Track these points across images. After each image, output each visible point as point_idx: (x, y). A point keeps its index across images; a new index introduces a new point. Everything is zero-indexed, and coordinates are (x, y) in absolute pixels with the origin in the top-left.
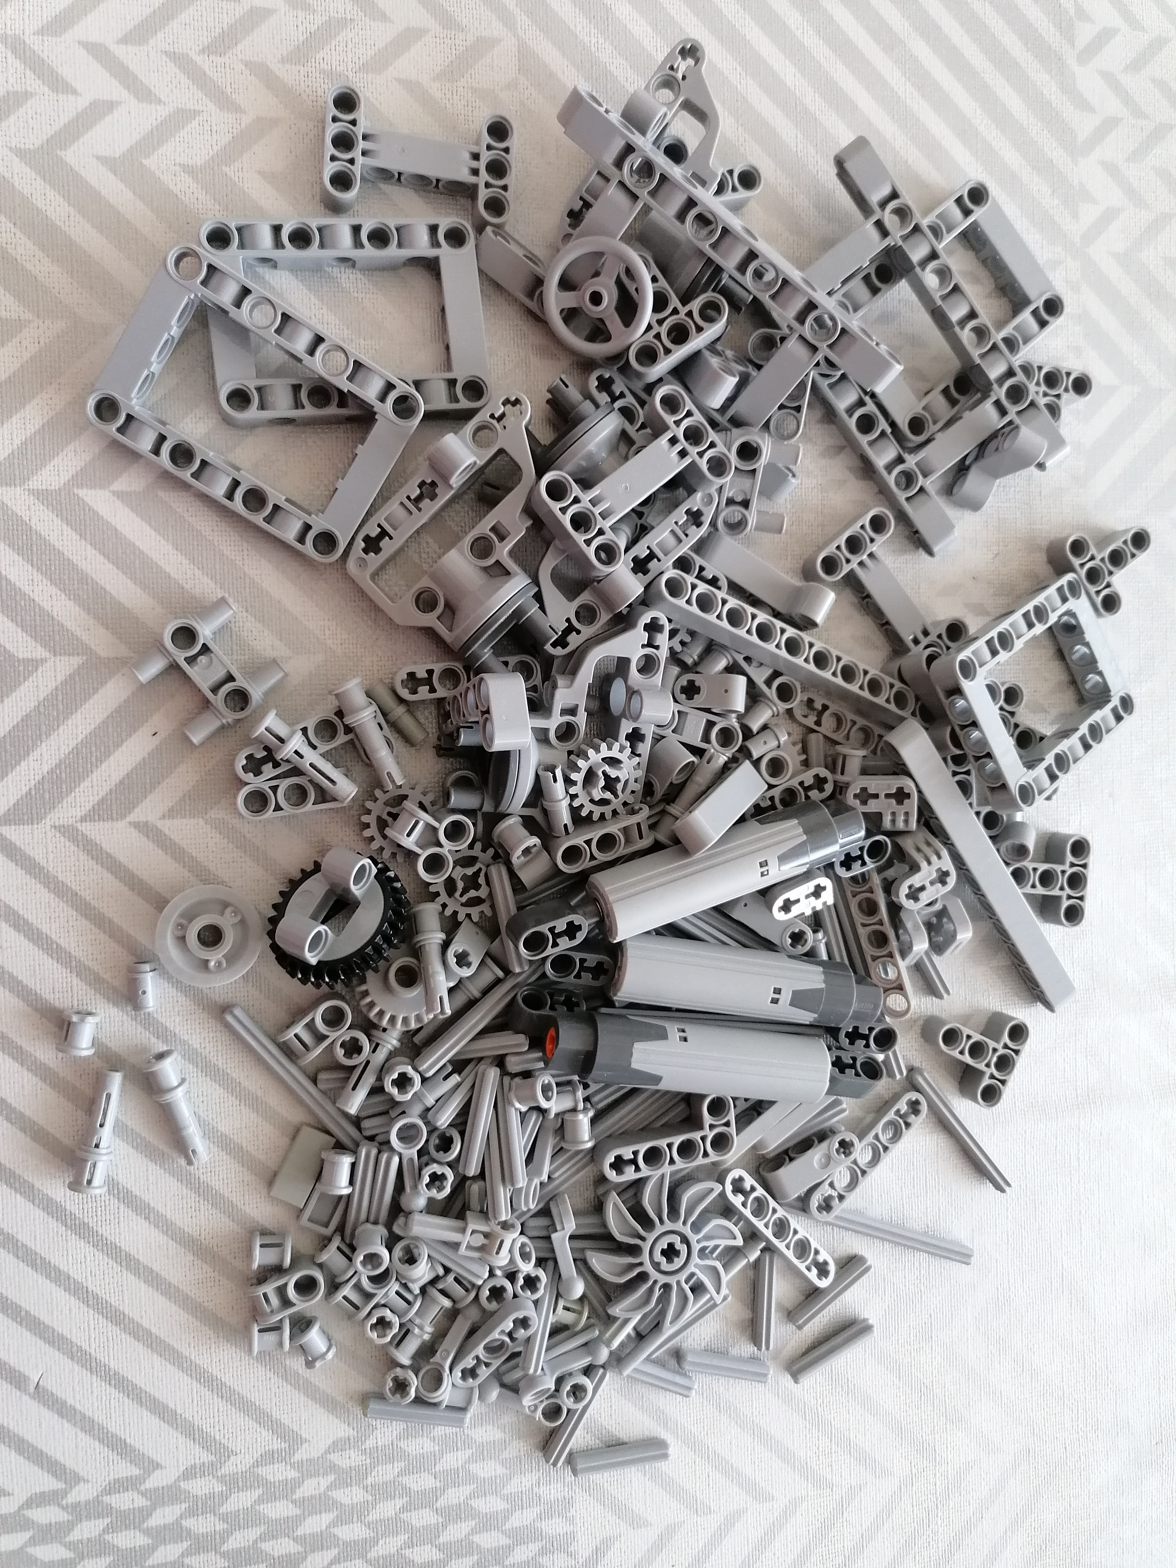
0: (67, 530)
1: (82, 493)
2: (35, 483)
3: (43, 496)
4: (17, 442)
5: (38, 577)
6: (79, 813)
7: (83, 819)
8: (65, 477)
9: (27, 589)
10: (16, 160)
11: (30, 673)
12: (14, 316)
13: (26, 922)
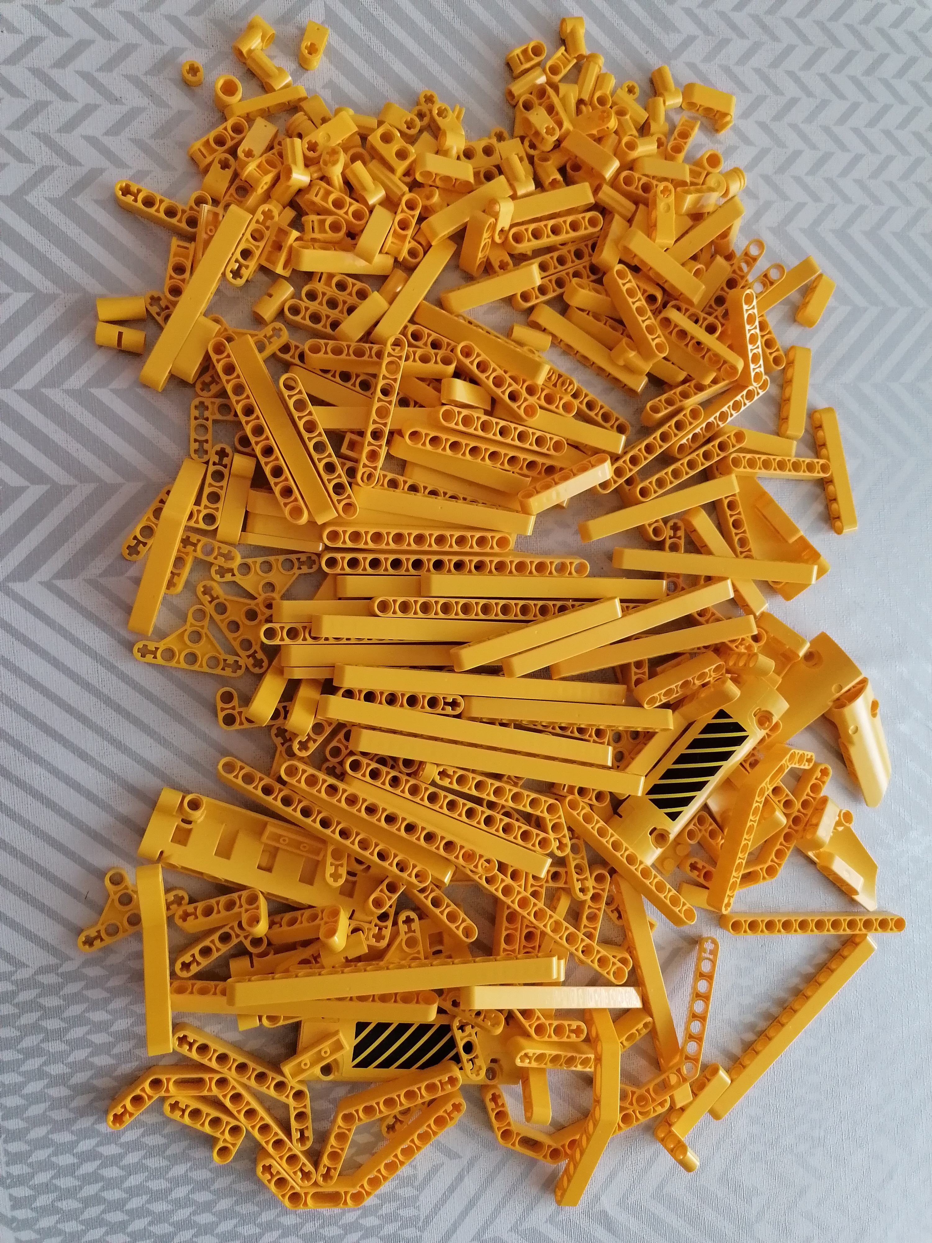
0: (86, 412)
1: (93, 390)
2: (66, 386)
3: (71, 393)
4: (55, 363)
5: (70, 439)
6: (98, 572)
7: (100, 576)
8: (83, 382)
9: (64, 446)
10: (49, 205)
11: (67, 494)
12: (51, 292)
13: (71, 634)
